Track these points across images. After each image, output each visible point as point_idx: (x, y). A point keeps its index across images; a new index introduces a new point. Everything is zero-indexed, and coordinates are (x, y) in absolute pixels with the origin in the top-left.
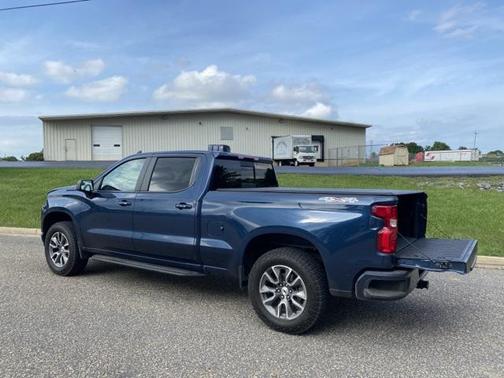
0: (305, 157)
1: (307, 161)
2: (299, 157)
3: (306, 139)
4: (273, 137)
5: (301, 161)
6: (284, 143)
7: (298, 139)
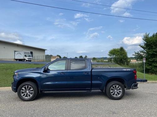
0: (29, 59)
1: (30, 60)
2: (27, 58)
3: (28, 53)
4: (15, 51)
5: (27, 60)
6: (20, 54)
7: (26, 52)
